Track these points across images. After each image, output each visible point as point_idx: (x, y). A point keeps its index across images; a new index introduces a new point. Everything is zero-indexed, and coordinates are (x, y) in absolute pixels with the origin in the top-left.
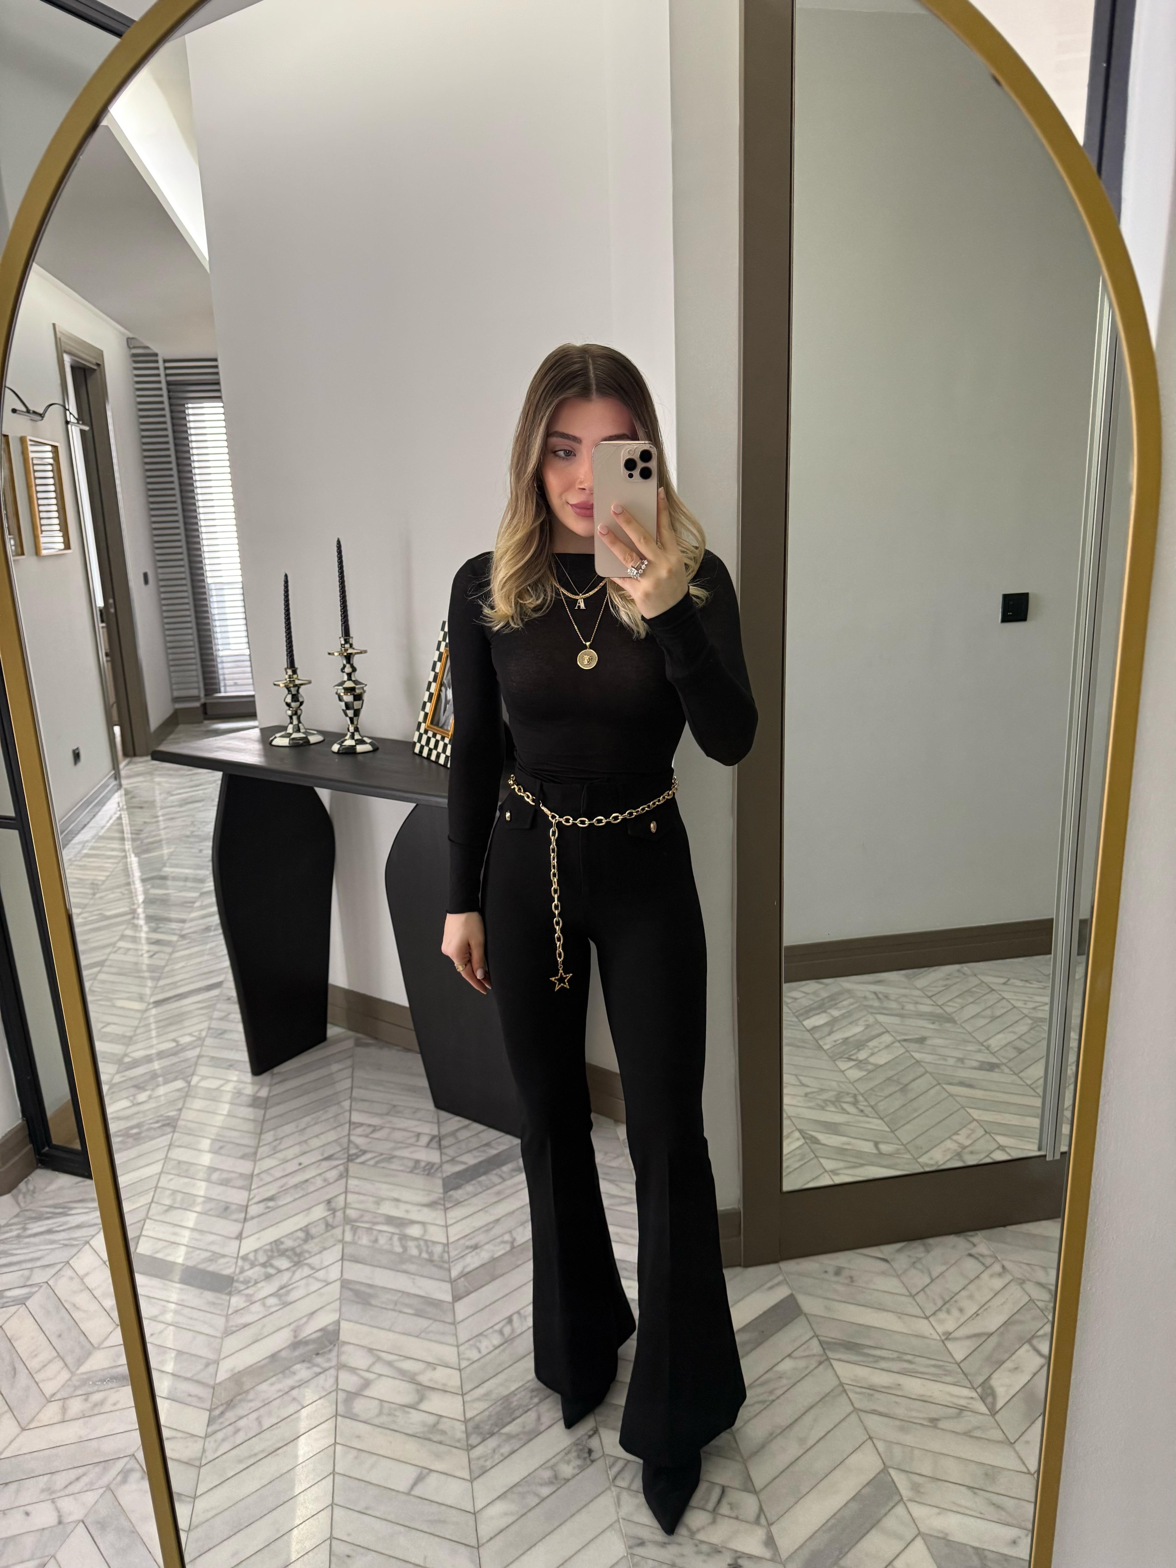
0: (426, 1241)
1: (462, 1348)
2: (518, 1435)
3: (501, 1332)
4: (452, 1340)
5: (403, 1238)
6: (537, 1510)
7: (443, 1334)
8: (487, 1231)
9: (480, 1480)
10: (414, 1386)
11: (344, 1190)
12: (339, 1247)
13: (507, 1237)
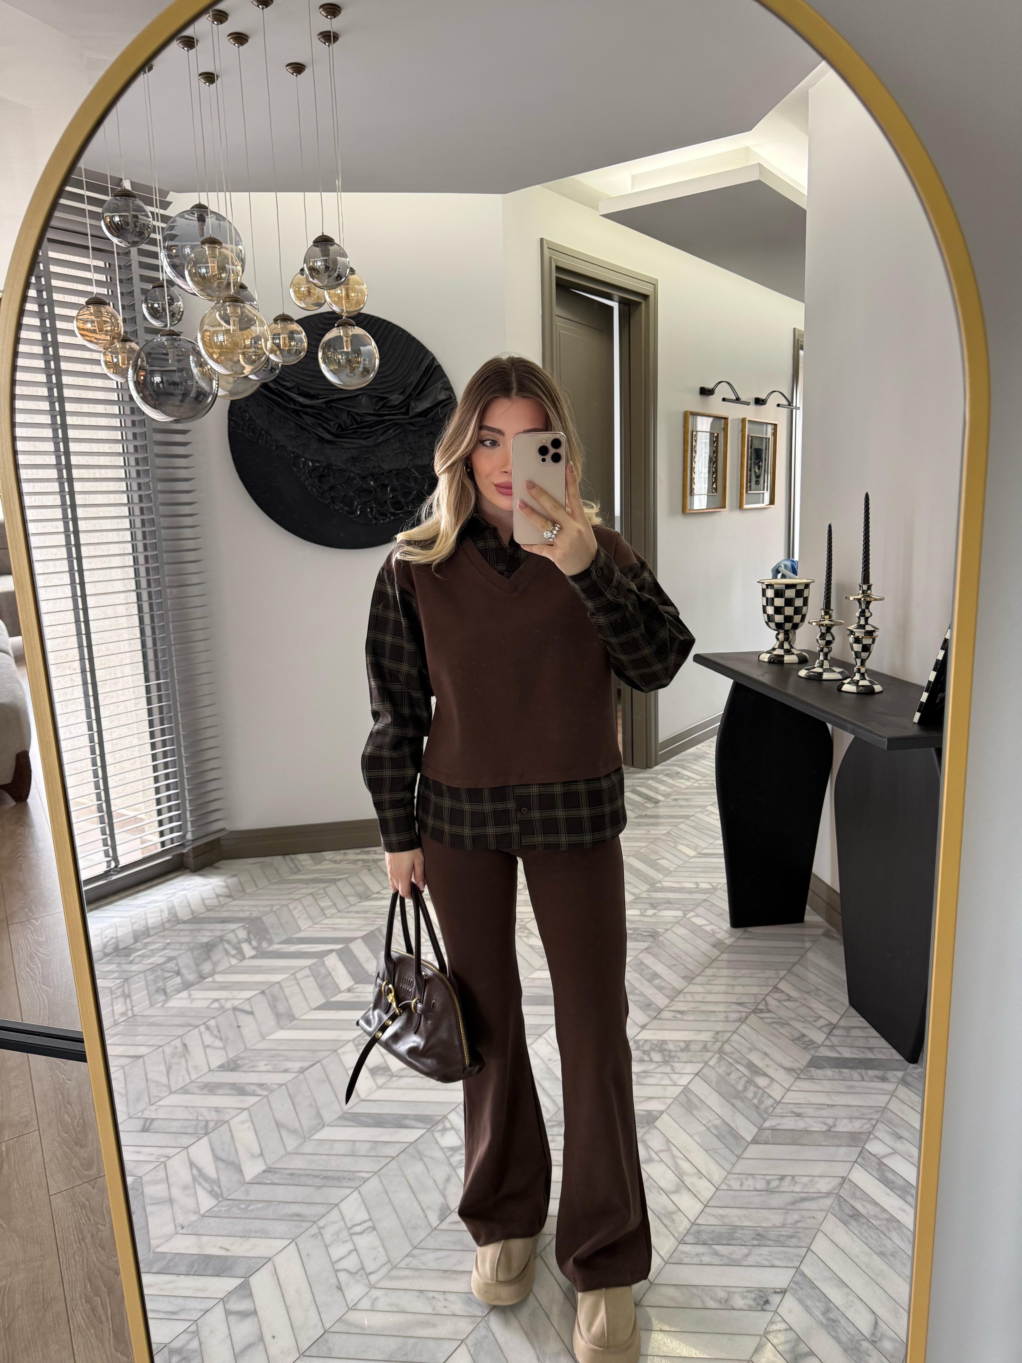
0: (765, 1092)
1: (730, 1176)
2: (723, 1256)
3: (768, 1182)
4: (728, 1167)
5: (750, 1082)
6: (695, 1311)
7: (725, 1159)
8: (818, 1109)
9: (673, 1266)
10: (678, 1180)
11: (734, 1029)
12: (701, 1065)
13: (830, 1122)
